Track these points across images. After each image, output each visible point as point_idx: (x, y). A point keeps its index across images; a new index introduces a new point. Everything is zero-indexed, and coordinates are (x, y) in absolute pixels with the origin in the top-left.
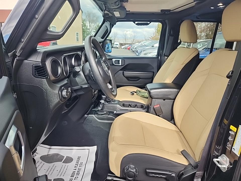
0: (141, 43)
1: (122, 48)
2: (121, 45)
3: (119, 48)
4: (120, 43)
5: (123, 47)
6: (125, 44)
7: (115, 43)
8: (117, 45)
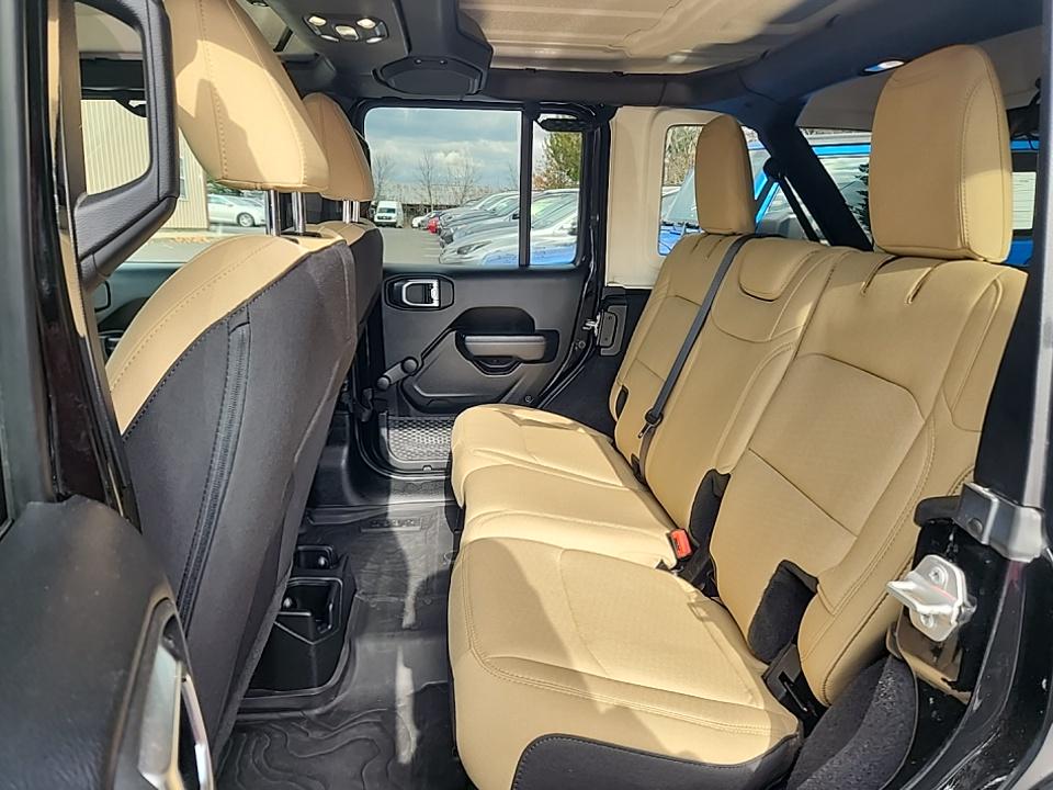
0: (480, 205)
1: (416, 225)
2: (411, 210)
3: (399, 224)
4: (403, 205)
5: (416, 221)
6: (428, 208)
7: (382, 205)
8: (393, 211)
